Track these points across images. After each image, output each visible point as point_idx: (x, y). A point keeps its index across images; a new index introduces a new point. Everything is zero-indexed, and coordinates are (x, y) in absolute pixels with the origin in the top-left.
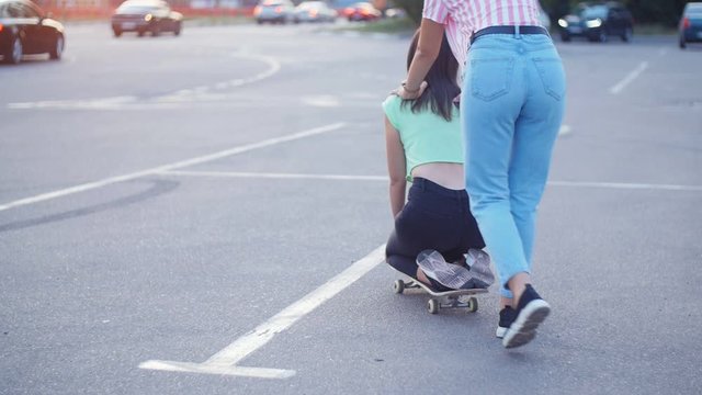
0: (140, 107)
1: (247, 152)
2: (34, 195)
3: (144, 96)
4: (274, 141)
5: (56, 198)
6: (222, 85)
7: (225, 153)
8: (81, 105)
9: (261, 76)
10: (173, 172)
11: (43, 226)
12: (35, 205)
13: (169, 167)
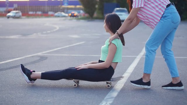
0: (24, 38)
1: (62, 49)
2: (5, 61)
3: (24, 35)
4: (68, 46)
5: (12, 62)
6: (45, 32)
7: (56, 49)
8: (7, 37)
9: (55, 30)
10: (43, 55)
11: (12, 70)
12: (6, 63)
13: (41, 53)
